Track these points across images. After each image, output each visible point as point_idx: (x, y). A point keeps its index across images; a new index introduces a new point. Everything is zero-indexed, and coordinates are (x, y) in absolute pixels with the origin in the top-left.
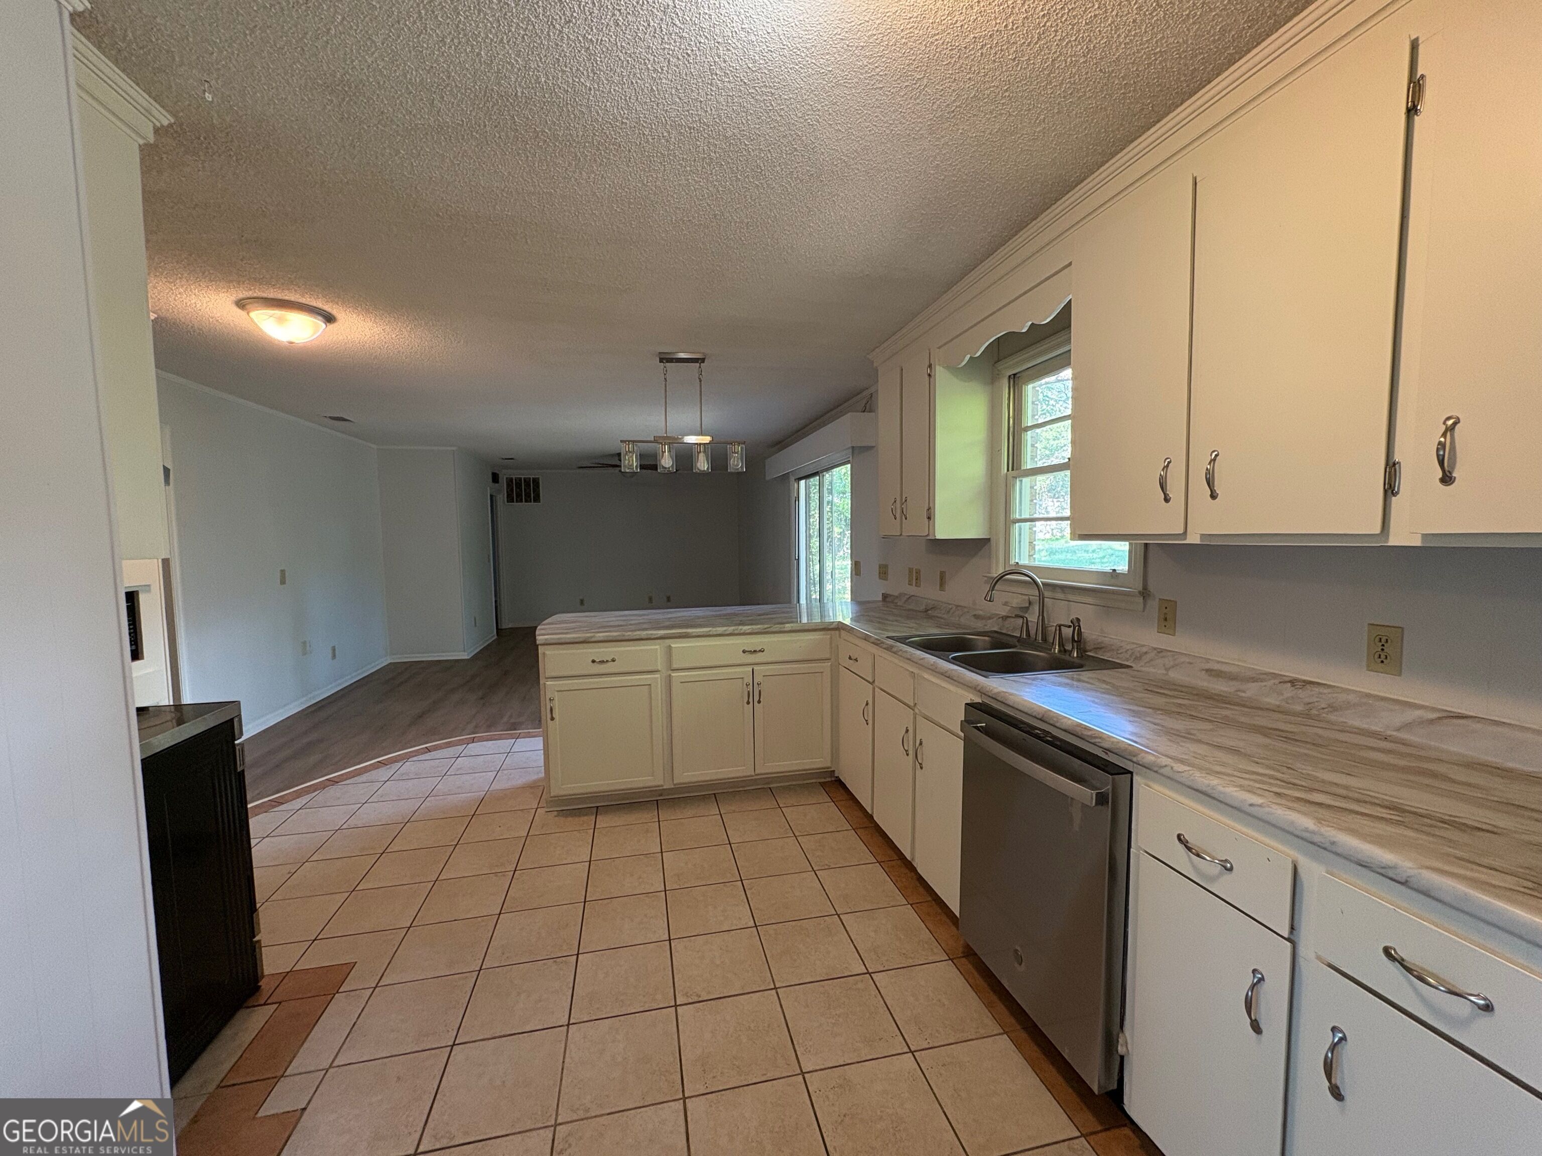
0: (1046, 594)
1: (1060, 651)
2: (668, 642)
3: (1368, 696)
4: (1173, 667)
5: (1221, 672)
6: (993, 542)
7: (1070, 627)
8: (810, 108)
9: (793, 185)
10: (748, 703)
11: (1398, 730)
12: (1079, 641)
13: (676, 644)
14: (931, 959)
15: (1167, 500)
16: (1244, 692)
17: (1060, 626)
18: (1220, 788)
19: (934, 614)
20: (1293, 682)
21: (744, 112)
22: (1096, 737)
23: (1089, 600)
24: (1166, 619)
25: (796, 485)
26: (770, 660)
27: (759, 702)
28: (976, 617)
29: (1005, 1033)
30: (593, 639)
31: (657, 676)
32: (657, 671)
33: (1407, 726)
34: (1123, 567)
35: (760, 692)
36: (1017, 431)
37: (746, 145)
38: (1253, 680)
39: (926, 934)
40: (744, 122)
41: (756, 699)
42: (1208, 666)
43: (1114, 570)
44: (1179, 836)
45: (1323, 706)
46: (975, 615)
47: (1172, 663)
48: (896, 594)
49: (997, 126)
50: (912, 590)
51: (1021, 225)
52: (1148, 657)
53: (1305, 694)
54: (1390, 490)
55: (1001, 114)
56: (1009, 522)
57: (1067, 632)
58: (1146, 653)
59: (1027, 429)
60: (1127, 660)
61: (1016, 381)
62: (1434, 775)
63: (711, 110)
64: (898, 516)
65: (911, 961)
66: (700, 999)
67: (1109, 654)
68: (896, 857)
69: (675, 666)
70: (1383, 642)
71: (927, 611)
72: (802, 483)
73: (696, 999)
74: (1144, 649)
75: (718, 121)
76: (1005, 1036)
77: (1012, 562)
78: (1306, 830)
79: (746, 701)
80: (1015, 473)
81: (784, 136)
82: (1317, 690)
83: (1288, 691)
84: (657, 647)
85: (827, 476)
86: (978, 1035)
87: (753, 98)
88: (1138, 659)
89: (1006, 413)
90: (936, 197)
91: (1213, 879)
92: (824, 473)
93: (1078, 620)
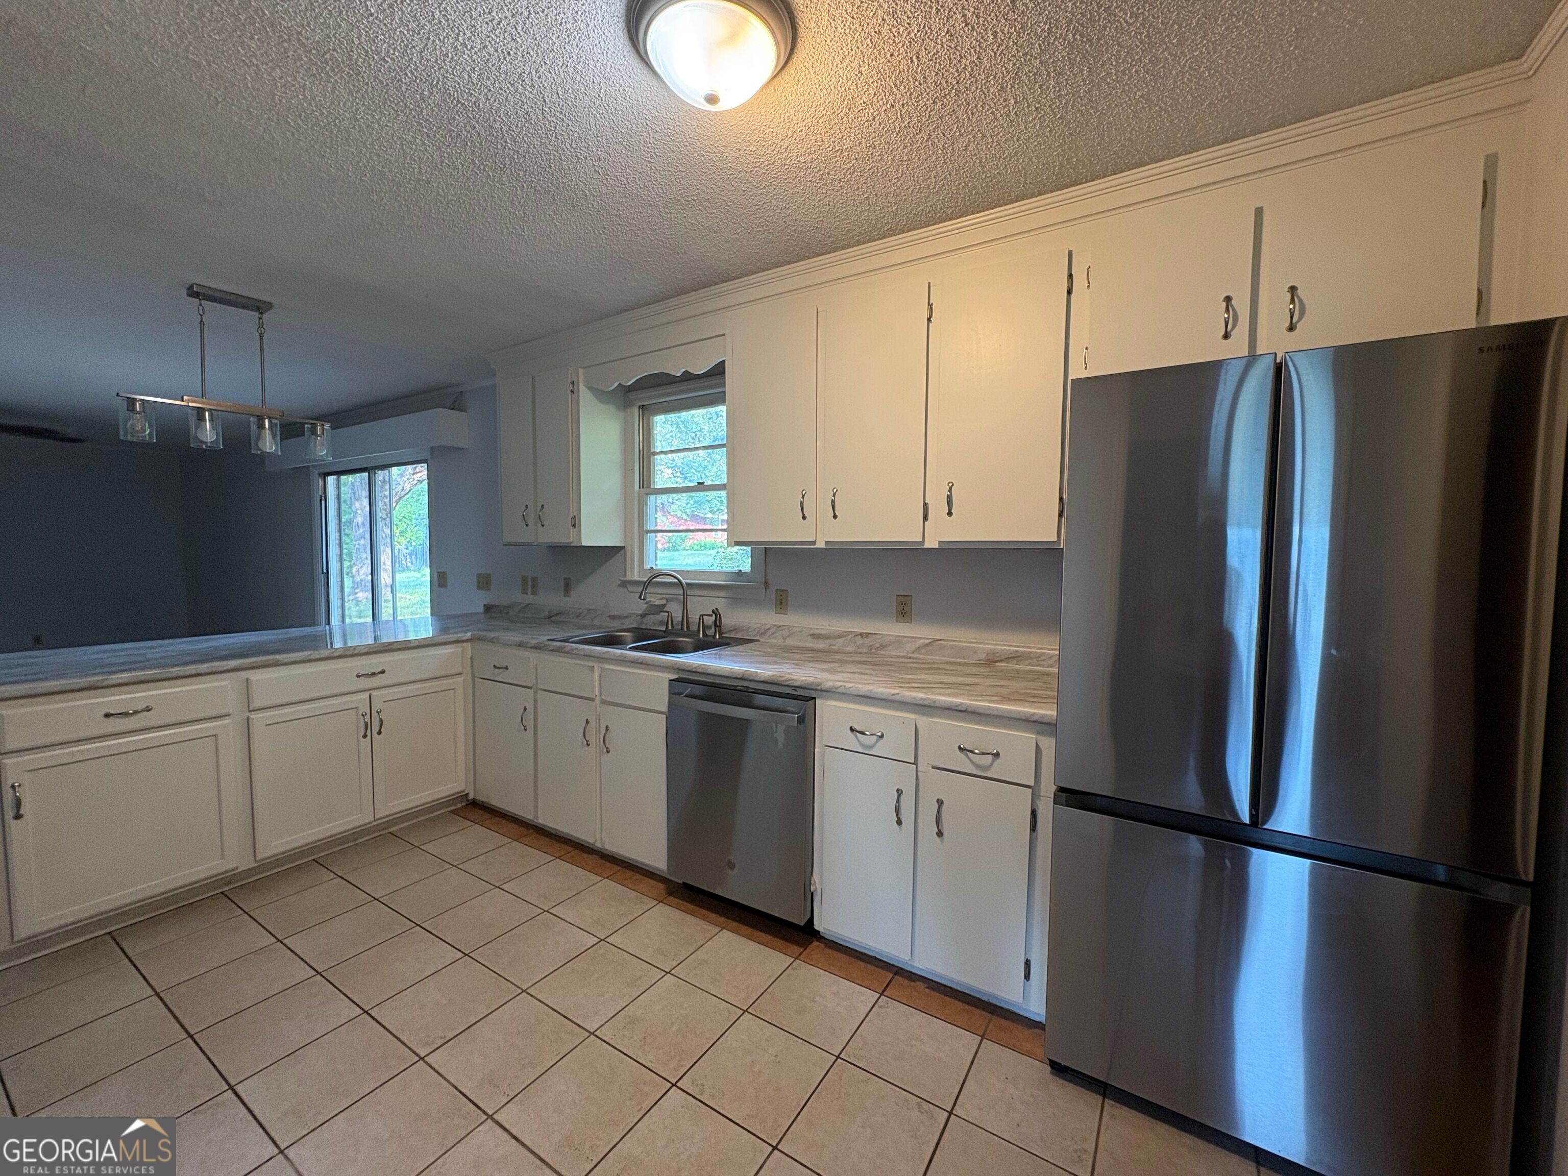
0: (689, 592)
1: (703, 636)
2: (244, 675)
3: (899, 636)
4: (788, 636)
5: (821, 635)
6: (628, 549)
7: (711, 615)
8: (587, 146)
9: (526, 190)
10: (365, 736)
11: (913, 653)
12: (720, 626)
13: (256, 676)
14: (646, 909)
15: (804, 518)
16: (834, 645)
17: (702, 616)
18: (876, 690)
19: (560, 620)
20: (861, 635)
21: (526, 119)
22: (790, 680)
23: (722, 594)
24: (781, 603)
25: (321, 482)
26: (395, 681)
27: (379, 733)
28: (613, 617)
29: (723, 928)
30: (105, 683)
31: (226, 721)
32: (229, 715)
33: (918, 650)
34: (746, 567)
35: (381, 722)
36: (646, 455)
37: (506, 142)
38: (839, 637)
39: (632, 894)
40: (519, 125)
41: (376, 728)
42: (812, 632)
43: (740, 571)
44: (852, 729)
45: (878, 646)
46: (609, 616)
47: (788, 633)
48: (505, 604)
49: (710, 223)
50: (529, 598)
51: (683, 292)
52: (770, 632)
53: (867, 641)
54: (925, 518)
55: (717, 217)
56: (644, 532)
57: (710, 620)
58: (769, 629)
59: (655, 453)
60: (755, 636)
61: (647, 411)
62: (940, 669)
63: (495, 101)
64: (531, 522)
65: (630, 916)
66: (447, 1039)
67: (740, 634)
68: (571, 849)
69: (256, 704)
70: (904, 605)
71: (550, 617)
72: (331, 480)
73: (443, 1041)
74: (768, 626)
75: (494, 112)
76: (724, 930)
77: (647, 567)
78: (922, 699)
79: (362, 733)
80: (648, 491)
81: (548, 154)
82: (874, 637)
83: (860, 641)
84: (224, 683)
85: (380, 475)
86: (707, 939)
87: (543, 114)
88: (763, 634)
89: (637, 438)
90: (638, 250)
91: (871, 747)
92: (376, 471)
93: (717, 609)
